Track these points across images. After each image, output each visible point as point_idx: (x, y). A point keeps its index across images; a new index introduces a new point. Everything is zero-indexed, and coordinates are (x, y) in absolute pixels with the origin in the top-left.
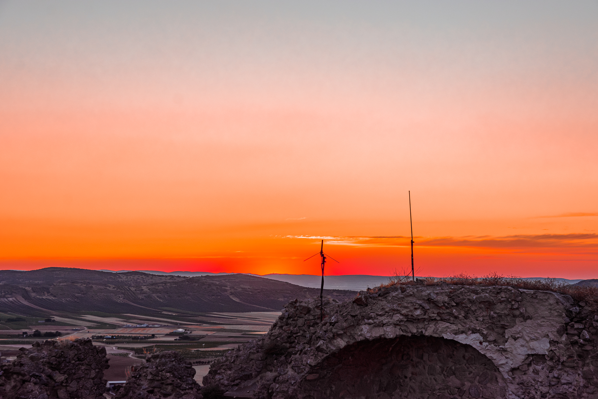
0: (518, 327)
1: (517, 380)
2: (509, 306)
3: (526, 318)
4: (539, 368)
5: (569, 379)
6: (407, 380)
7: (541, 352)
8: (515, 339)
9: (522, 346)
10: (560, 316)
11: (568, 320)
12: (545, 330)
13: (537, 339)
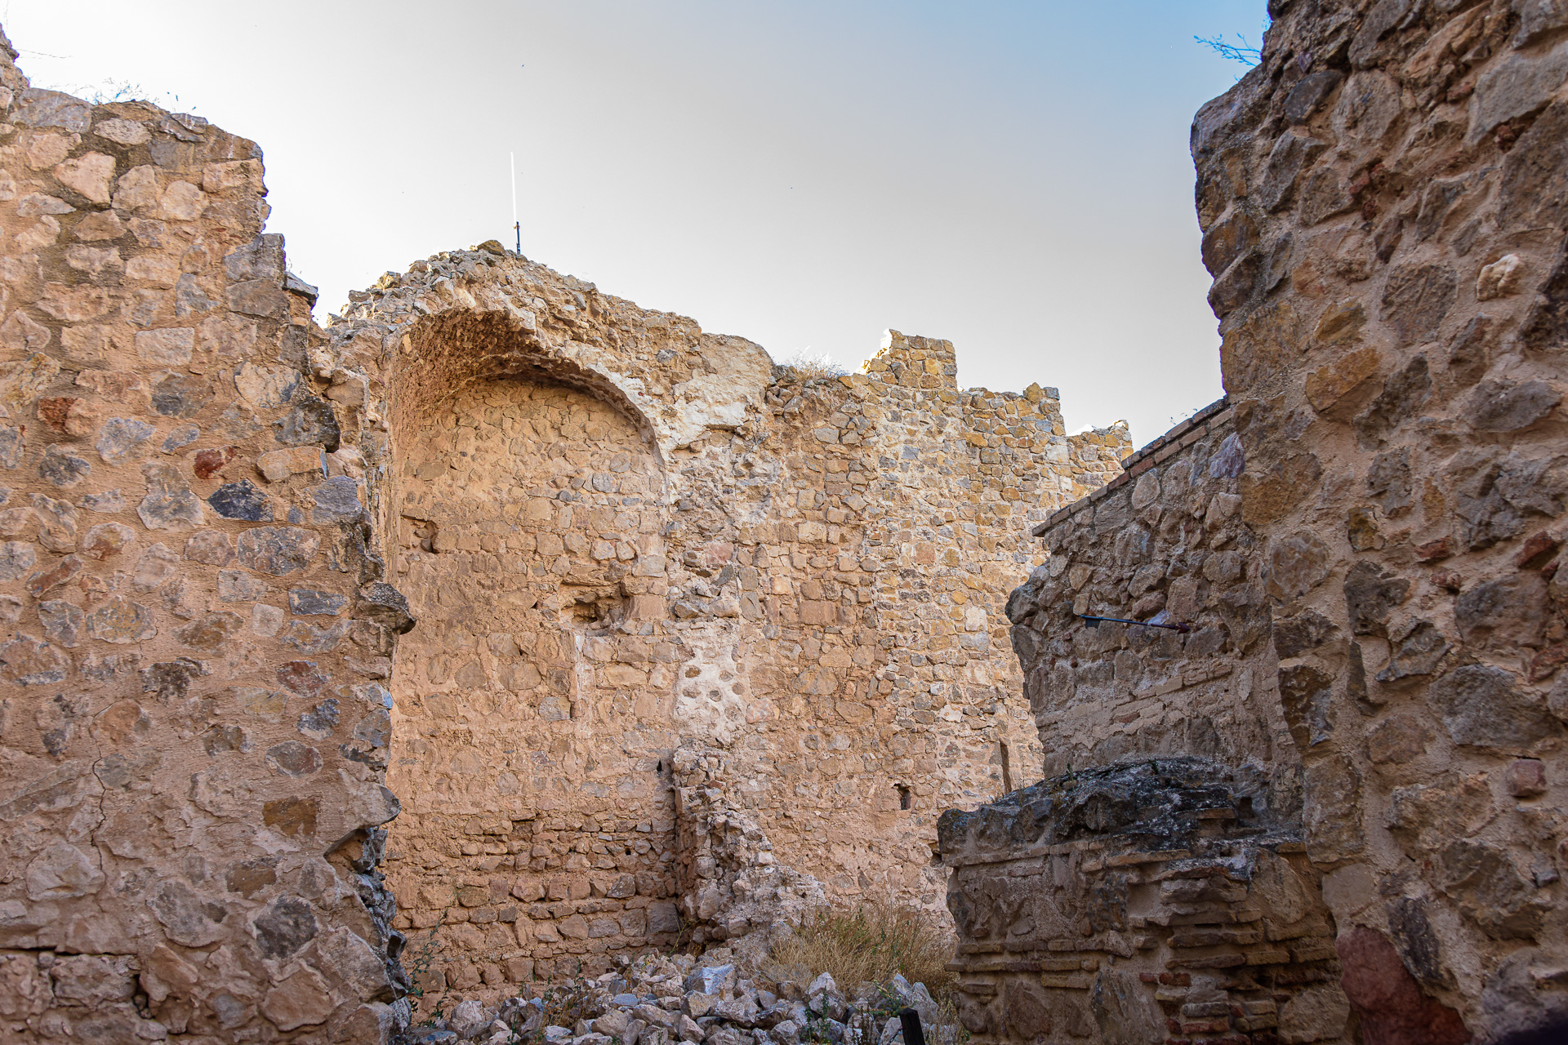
0: (697, 381)
1: (681, 467)
2: (687, 348)
3: (708, 369)
4: (718, 450)
5: (769, 468)
6: (468, 458)
7: (732, 422)
8: (688, 400)
9: (700, 411)
10: (765, 372)
11: (773, 380)
12: (743, 389)
13: (725, 403)
